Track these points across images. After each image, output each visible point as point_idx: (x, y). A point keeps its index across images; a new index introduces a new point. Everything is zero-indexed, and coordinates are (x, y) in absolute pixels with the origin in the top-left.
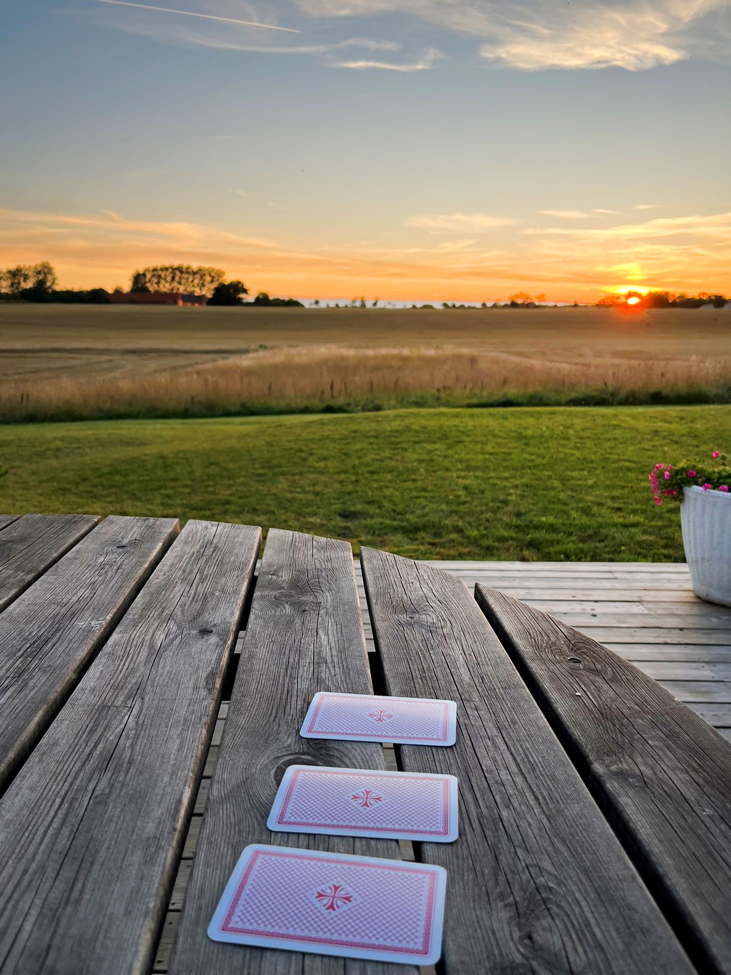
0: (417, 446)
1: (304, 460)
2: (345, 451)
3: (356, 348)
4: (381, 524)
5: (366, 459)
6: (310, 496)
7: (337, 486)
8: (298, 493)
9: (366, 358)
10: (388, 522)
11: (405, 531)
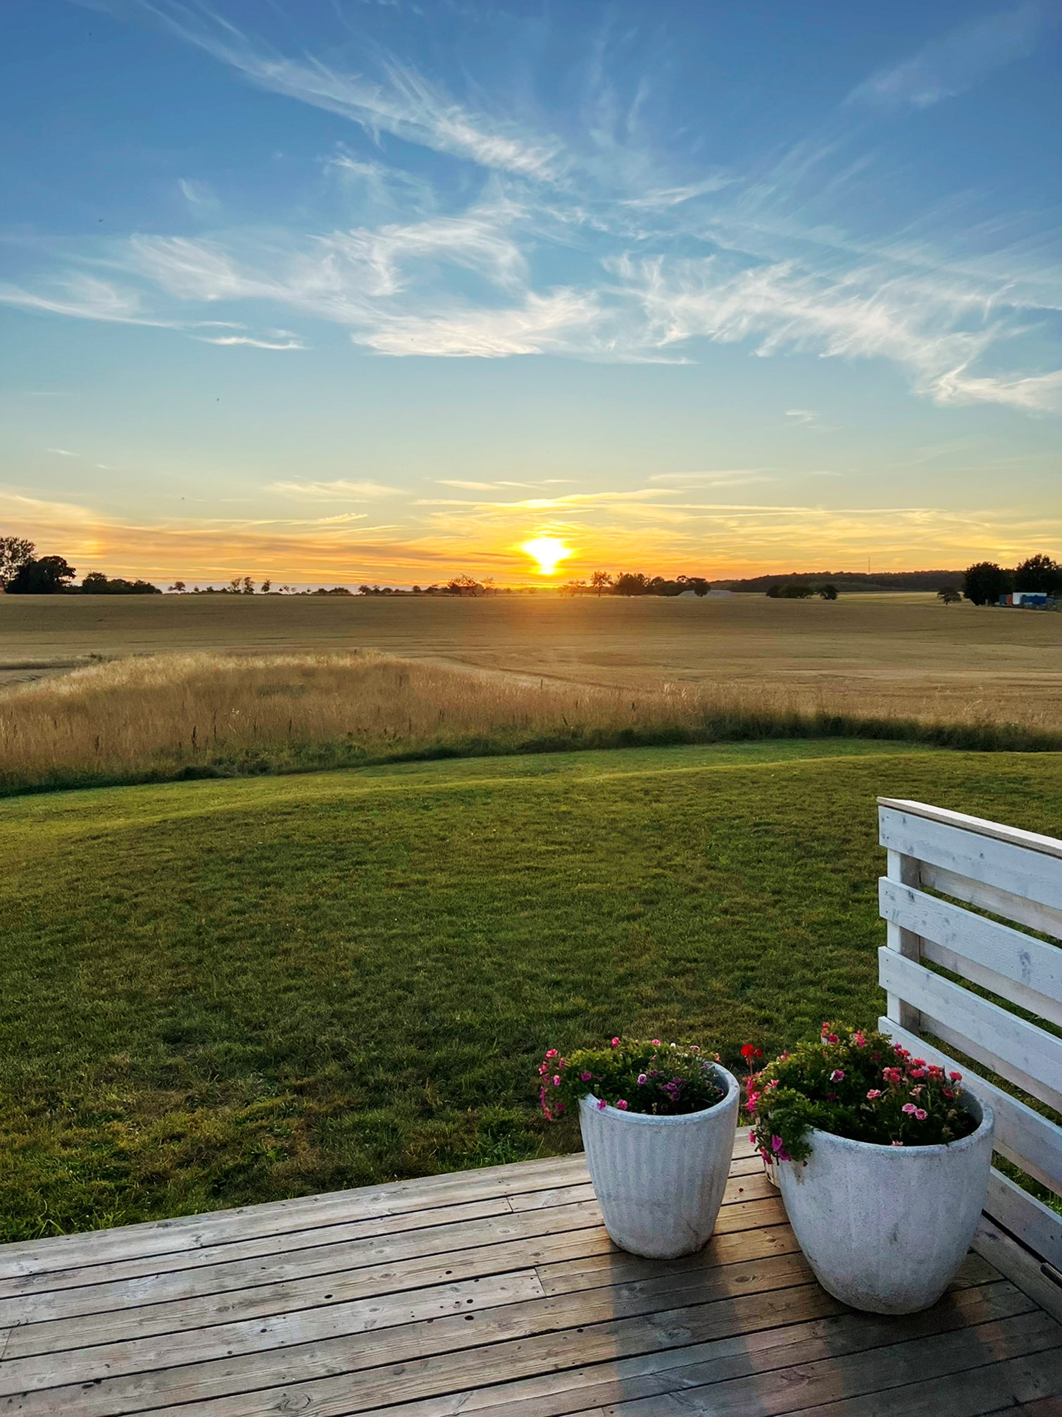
0: (299, 876)
1: (124, 919)
2: (188, 896)
3: (239, 656)
4: (228, 1051)
5: (217, 914)
6: (123, 1004)
7: (167, 974)
8: (103, 998)
9: (252, 672)
10: (237, 1047)
11: (261, 1063)
